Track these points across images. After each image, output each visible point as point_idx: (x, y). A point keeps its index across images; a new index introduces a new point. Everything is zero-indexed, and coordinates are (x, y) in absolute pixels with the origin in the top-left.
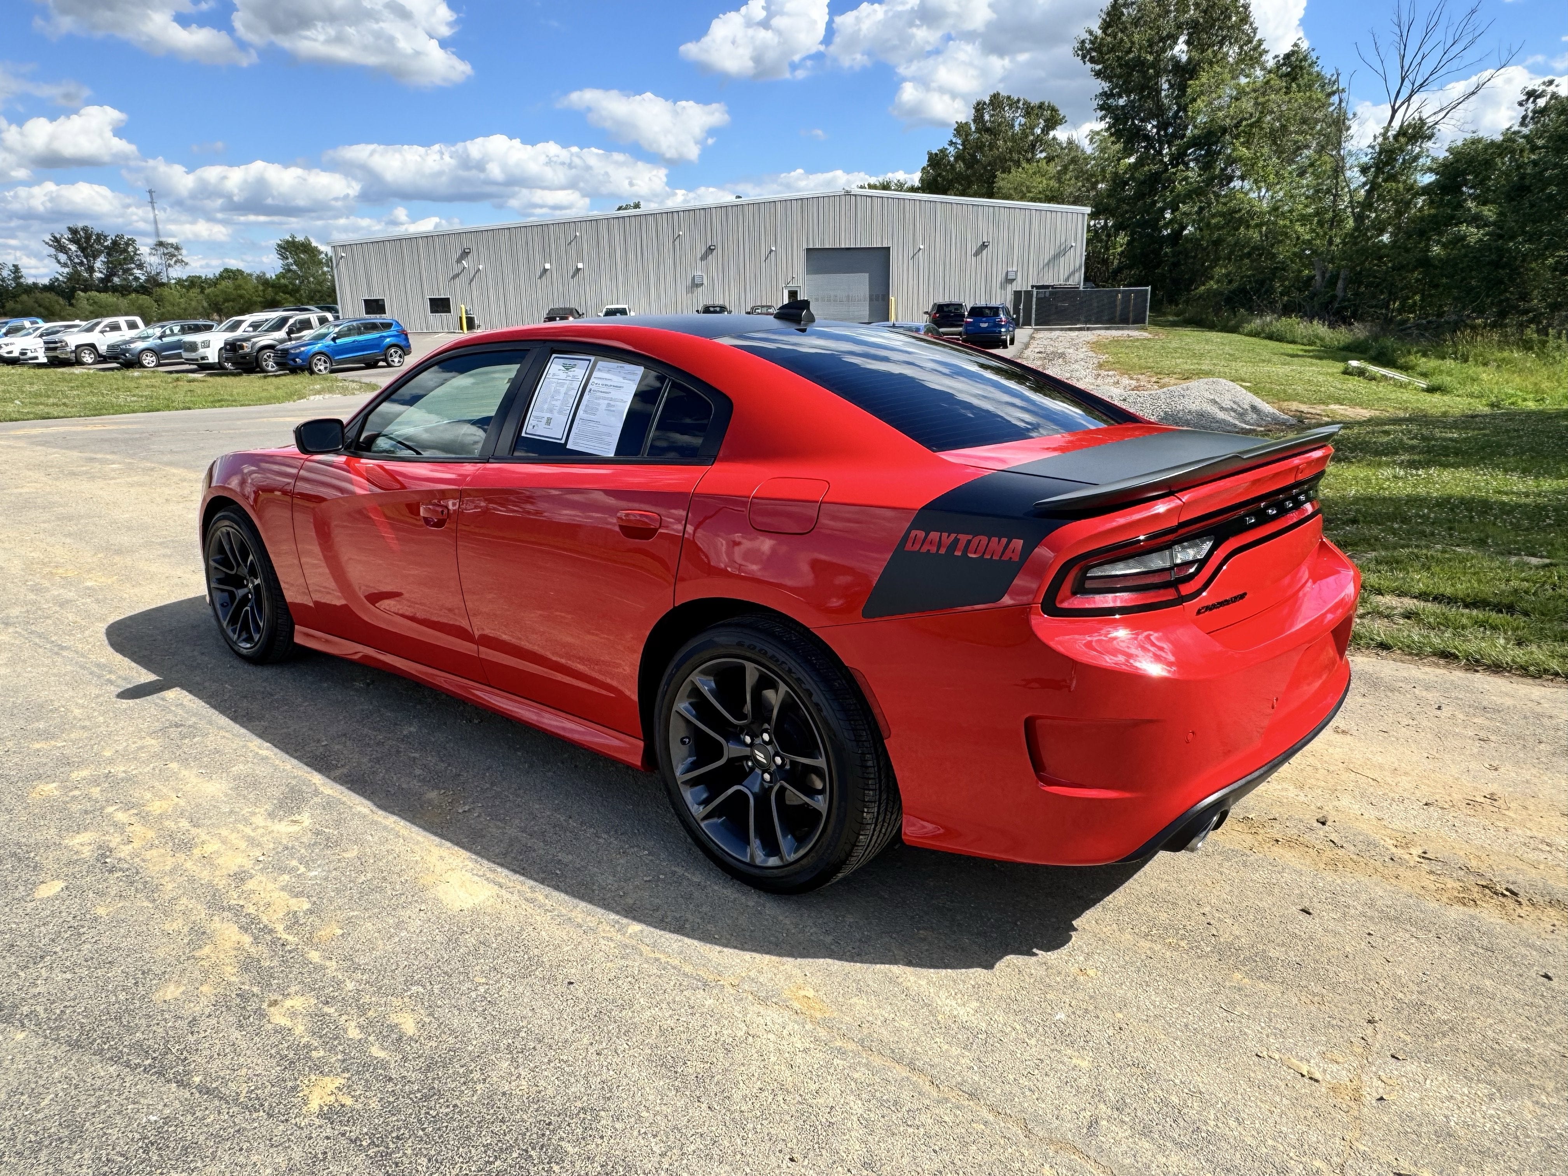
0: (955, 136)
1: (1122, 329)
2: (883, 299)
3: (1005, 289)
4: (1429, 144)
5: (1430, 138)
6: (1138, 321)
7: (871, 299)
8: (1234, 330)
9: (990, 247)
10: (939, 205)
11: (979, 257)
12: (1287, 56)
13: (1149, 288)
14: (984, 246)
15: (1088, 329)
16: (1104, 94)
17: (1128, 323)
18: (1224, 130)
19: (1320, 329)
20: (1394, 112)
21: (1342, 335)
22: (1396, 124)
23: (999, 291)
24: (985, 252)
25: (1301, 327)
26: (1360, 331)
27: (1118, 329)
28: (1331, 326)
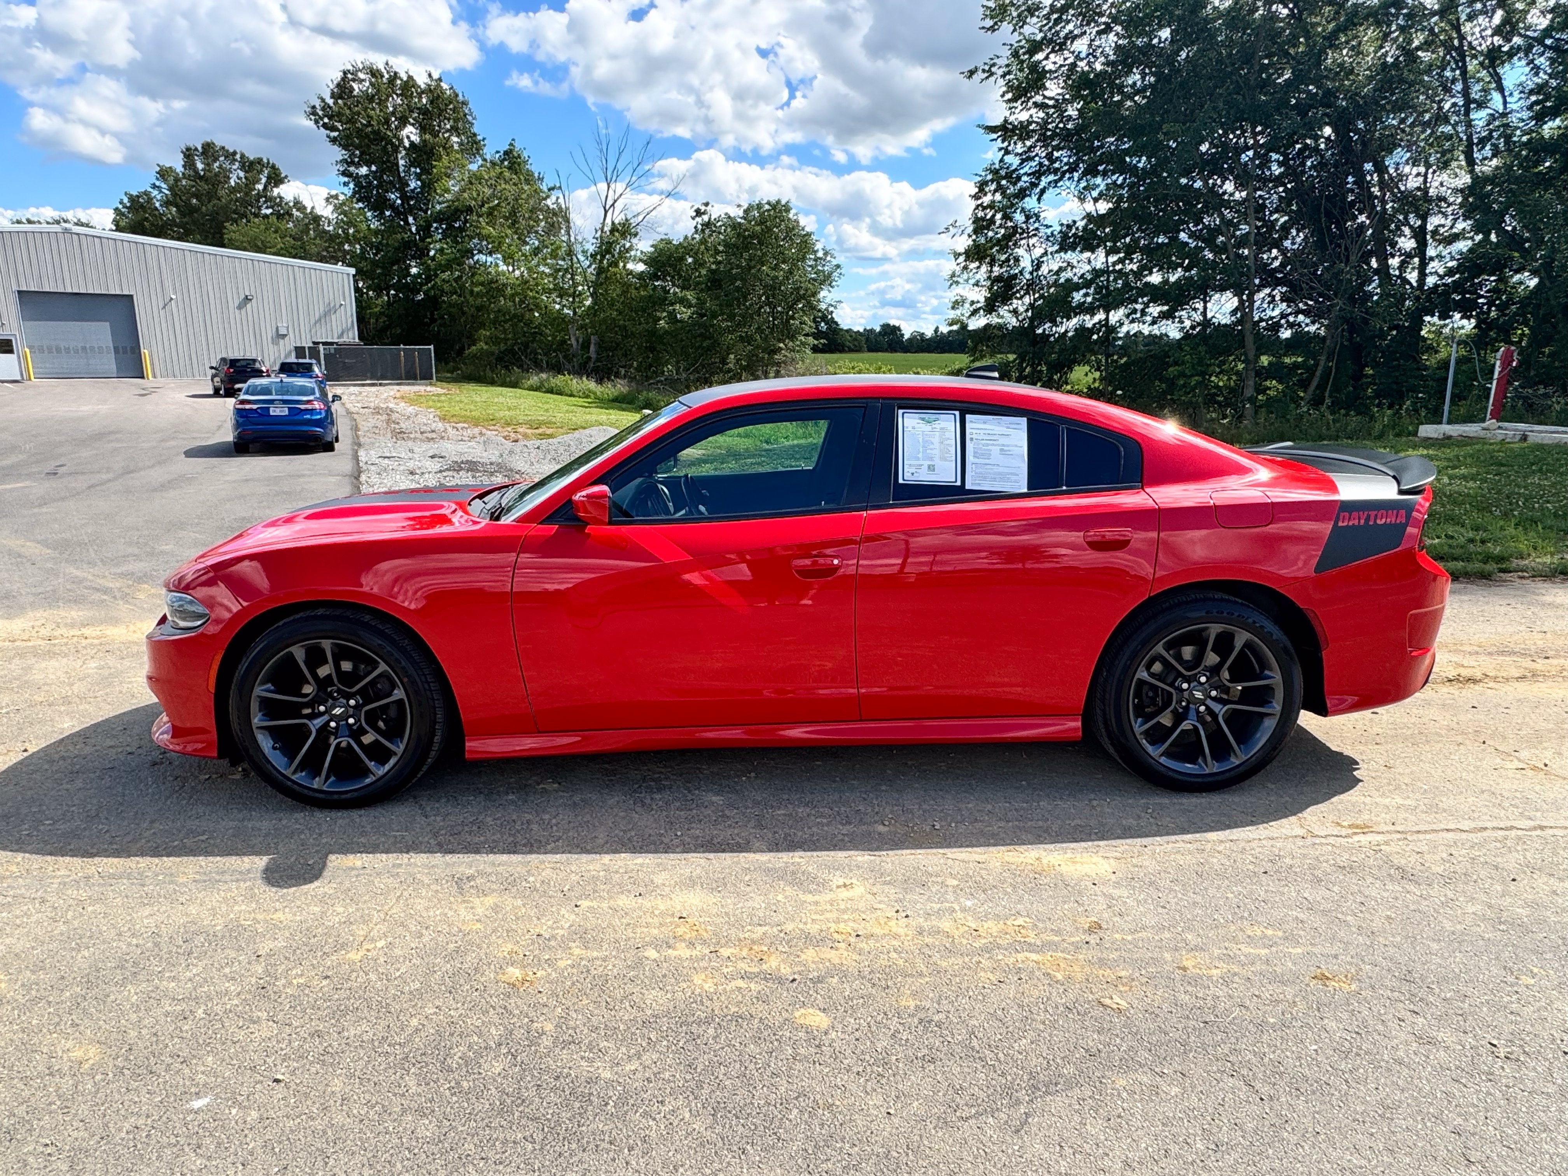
0: (157, 179)
1: (413, 384)
2: (133, 352)
3: (278, 344)
4: (634, 241)
5: (636, 235)
6: (426, 377)
7: (116, 350)
8: (514, 385)
9: (254, 301)
10: (187, 253)
11: (243, 311)
12: (506, 153)
13: (432, 347)
14: (247, 299)
15: (381, 385)
16: (344, 161)
17: (415, 379)
18: (469, 210)
19: (592, 385)
20: (606, 212)
21: (609, 390)
22: (608, 221)
23: (271, 345)
24: (249, 306)
25: (576, 383)
26: (621, 387)
27: (409, 384)
28: (600, 381)
